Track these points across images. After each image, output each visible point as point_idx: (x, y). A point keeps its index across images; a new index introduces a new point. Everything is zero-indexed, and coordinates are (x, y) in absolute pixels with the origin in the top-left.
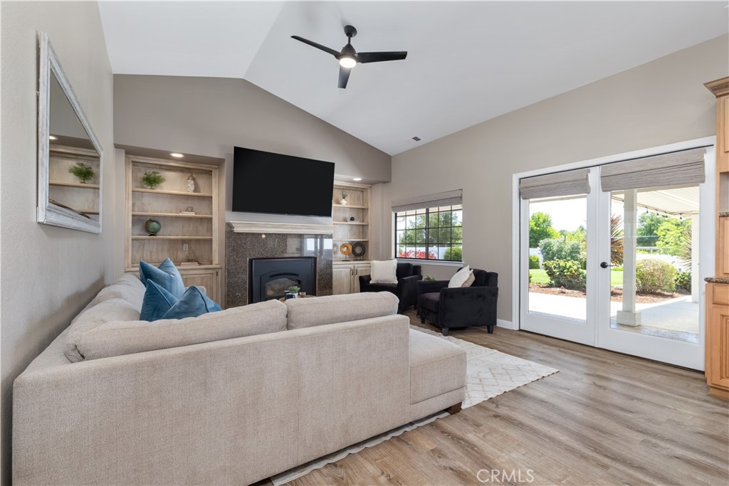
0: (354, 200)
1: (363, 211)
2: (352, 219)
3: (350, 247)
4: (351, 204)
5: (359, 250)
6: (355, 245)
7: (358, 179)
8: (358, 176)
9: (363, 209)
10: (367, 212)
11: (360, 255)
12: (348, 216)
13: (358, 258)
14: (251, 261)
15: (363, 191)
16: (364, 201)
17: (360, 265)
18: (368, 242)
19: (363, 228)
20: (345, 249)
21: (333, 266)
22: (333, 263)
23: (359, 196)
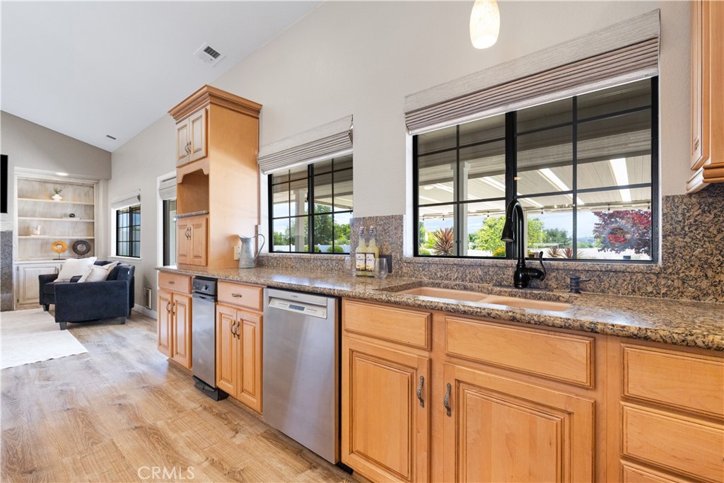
0: (79, 196)
2: (72, 216)
4: (69, 200)
5: (82, 249)
6: (76, 243)
9: (93, 206)
11: (83, 253)
12: (66, 211)
15: (93, 186)
18: (94, 240)
20: (60, 247)
23: (88, 192)
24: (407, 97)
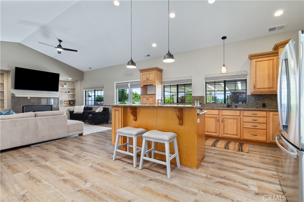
0: (70, 85)
1: (74, 90)
2: (69, 92)
3: (68, 102)
4: (68, 87)
5: (72, 103)
6: (70, 101)
7: (71, 79)
8: (71, 78)
9: (74, 89)
10: (75, 90)
11: (72, 104)
12: (67, 91)
13: (71, 105)
14: (23, 107)
15: (73, 82)
16: (74, 86)
17: (71, 108)
18: (75, 100)
19: (74, 95)
20: (66, 102)
21: (60, 108)
22: (60, 107)
23: (72, 84)
24: (205, 75)
